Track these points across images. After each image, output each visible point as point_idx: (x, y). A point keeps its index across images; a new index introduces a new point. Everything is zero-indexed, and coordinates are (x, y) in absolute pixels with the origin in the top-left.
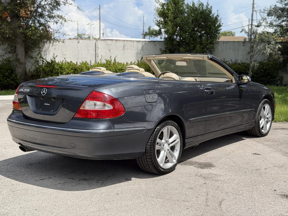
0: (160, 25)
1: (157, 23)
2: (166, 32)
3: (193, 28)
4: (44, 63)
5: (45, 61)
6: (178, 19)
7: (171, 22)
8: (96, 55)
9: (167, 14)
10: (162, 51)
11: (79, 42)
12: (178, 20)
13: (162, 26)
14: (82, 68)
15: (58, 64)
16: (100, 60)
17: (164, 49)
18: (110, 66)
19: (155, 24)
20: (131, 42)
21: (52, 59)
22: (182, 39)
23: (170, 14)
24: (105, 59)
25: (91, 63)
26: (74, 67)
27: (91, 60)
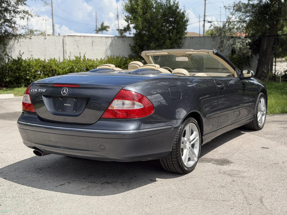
0: (128, 21)
1: (126, 19)
2: (135, 28)
3: (162, 23)
4: (10, 60)
5: (11, 59)
7: (140, 17)
8: (64, 52)
9: (136, 10)
10: (132, 46)
11: (45, 38)
12: (148, 15)
13: (131, 22)
14: (52, 65)
15: (25, 61)
16: (69, 57)
17: (134, 45)
18: (80, 63)
19: (124, 19)
20: (99, 38)
21: (18, 57)
22: (150, 34)
23: (139, 9)
24: (74, 56)
25: (60, 60)
26: (42, 64)
27: (59, 57)
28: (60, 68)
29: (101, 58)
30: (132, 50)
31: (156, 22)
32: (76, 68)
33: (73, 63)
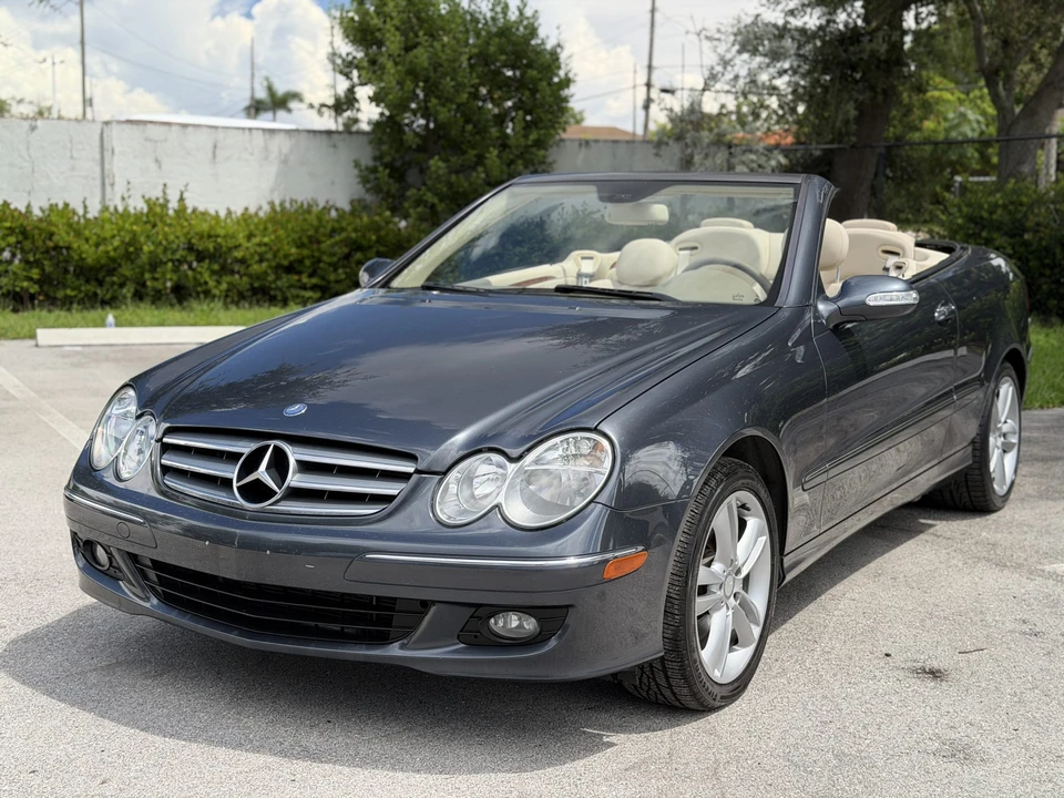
0: (351, 72)
1: (340, 65)
2: (376, 99)
3: (472, 86)
6: (419, 51)
7: (394, 61)
8: (105, 181)
9: (378, 34)
10: (363, 167)
11: (33, 128)
12: (421, 56)
13: (359, 77)
14: (53, 229)
16: (123, 199)
17: (371, 163)
18: (165, 224)
20: (241, 131)
22: (432, 125)
23: (389, 31)
24: (143, 197)
25: (86, 212)
26: (19, 223)
27: (85, 199)
28: (87, 240)
29: (246, 209)
30: (364, 180)
31: (453, 83)
32: (149, 244)
33: (135, 223)
